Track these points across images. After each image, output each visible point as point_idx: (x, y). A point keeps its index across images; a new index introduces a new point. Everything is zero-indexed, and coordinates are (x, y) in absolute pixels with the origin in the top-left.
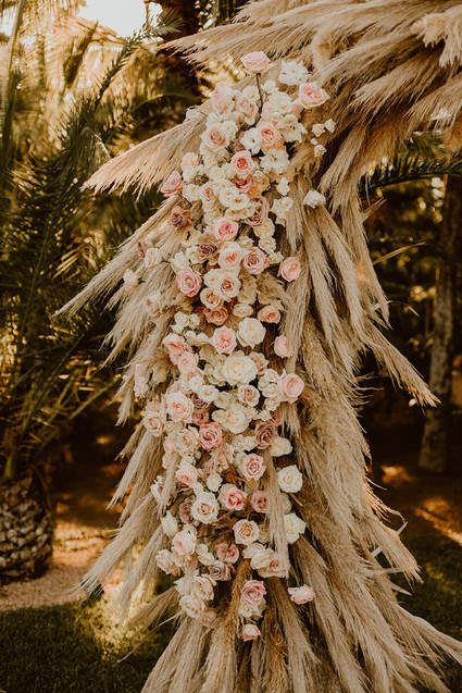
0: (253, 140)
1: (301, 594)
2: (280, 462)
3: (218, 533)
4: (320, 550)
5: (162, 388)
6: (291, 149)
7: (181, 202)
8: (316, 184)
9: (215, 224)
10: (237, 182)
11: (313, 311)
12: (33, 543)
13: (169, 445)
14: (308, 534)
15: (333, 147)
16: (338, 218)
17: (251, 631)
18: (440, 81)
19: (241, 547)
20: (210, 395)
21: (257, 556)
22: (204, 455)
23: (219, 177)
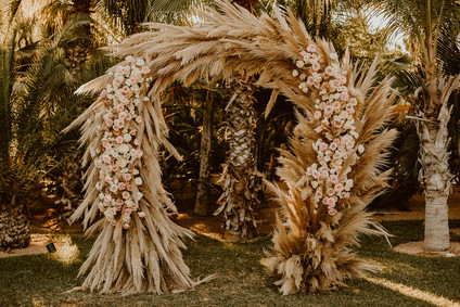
0: (128, 82)
1: (141, 214)
2: (135, 176)
3: (118, 196)
4: (147, 201)
5: (99, 155)
6: (139, 85)
7: (105, 98)
8: (147, 95)
9: (117, 106)
10: (124, 94)
11: (145, 132)
13: (101, 172)
14: (144, 197)
15: (152, 84)
16: (153, 104)
17: (127, 226)
18: (182, 67)
19: (124, 200)
20: (116, 155)
21: (129, 203)
22: (113, 173)
23: (119, 92)
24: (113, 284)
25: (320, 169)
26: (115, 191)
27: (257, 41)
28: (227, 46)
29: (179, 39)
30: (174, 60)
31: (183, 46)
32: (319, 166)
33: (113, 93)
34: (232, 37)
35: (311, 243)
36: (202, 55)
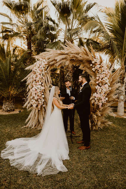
0: (41, 66)
1: (44, 106)
2: (42, 95)
3: (37, 100)
4: (46, 102)
5: (32, 88)
6: (44, 67)
7: (34, 71)
8: (46, 71)
9: (37, 74)
10: (39, 70)
11: (45, 82)
12: (13, 107)
13: (32, 93)
14: (45, 101)
15: (48, 67)
16: (48, 74)
17: (39, 109)
18: (57, 62)
19: (39, 102)
20: (37, 88)
21: (40, 103)
22: (36, 94)
23: (38, 69)
24: (35, 126)
25: (98, 94)
26: (36, 99)
27: (80, 55)
28: (71, 56)
29: (56, 54)
30: (55, 60)
31: (57, 56)
32: (97, 93)
33: (36, 70)
34: (73, 53)
35: (94, 116)
36: (63, 59)
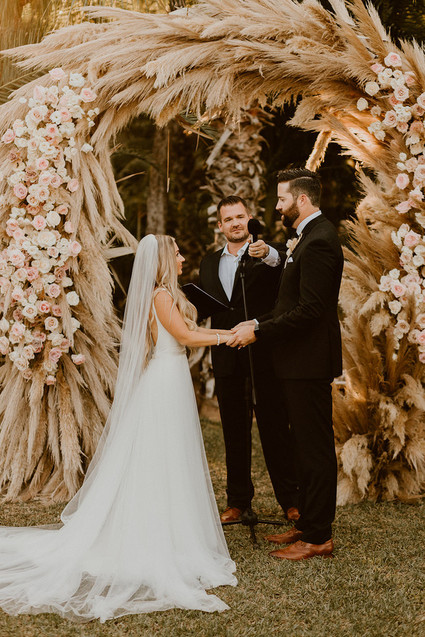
0: (56, 117)
1: (77, 358)
2: (68, 289)
3: (37, 325)
4: (89, 336)
6: (75, 121)
7: (13, 146)
8: (88, 141)
9: (35, 162)
10: (48, 139)
11: (85, 208)
14: (81, 329)
15: (98, 120)
16: (98, 158)
17: (51, 379)
18: (154, 91)
19: (48, 333)
20: (34, 252)
21: (55, 338)
22: (28, 284)
23: (38, 135)
24: (25, 486)
25: (406, 279)
26: (31, 317)
27: (293, 44)
28: (239, 53)
30: (142, 77)
31: (156, 53)
32: (404, 274)
33: (27, 136)
34: (247, 38)
35: (387, 413)
36: (189, 69)
